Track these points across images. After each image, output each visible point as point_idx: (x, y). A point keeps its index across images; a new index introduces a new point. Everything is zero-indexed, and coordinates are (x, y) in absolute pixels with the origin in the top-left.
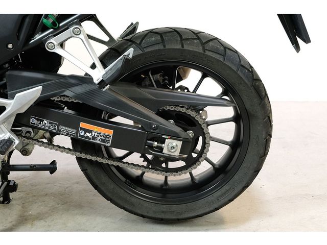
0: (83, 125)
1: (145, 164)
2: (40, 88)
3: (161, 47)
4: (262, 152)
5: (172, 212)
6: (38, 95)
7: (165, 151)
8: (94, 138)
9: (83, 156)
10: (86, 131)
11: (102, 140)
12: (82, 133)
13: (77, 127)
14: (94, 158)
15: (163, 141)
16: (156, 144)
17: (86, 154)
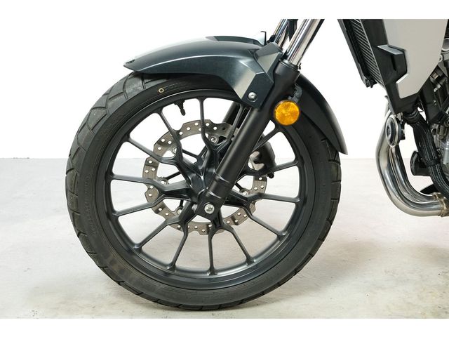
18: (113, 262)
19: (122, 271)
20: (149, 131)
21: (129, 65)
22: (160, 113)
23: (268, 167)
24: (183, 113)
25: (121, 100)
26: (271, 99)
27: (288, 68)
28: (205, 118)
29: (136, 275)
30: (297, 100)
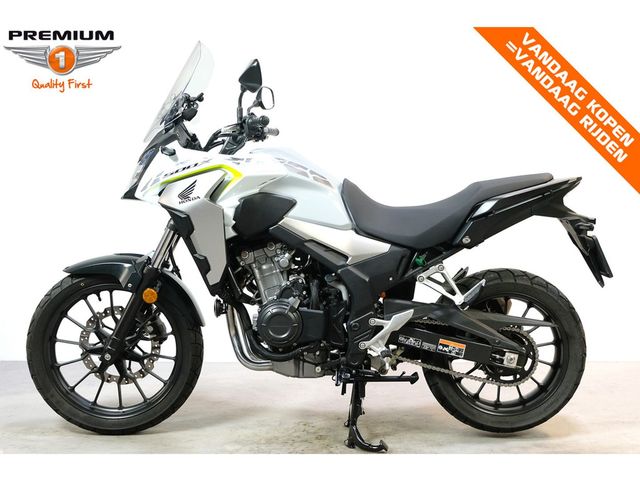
0: (441, 341)
1: (485, 376)
2: (412, 310)
3: (499, 281)
4: (579, 367)
5: (507, 422)
6: (411, 316)
7: (505, 362)
8: (450, 352)
9: (429, 367)
10: (444, 346)
11: (457, 353)
12: (440, 347)
13: (437, 343)
14: (438, 369)
15: (503, 354)
16: (498, 356)
17: (436, 366)
18: (52, 396)
19: (58, 402)
20: (80, 312)
21: (66, 270)
22: (85, 299)
23: (159, 337)
24: (100, 300)
25: (59, 290)
26: (141, 289)
27: (150, 270)
28: (115, 305)
29: (67, 406)
30: (158, 289)
